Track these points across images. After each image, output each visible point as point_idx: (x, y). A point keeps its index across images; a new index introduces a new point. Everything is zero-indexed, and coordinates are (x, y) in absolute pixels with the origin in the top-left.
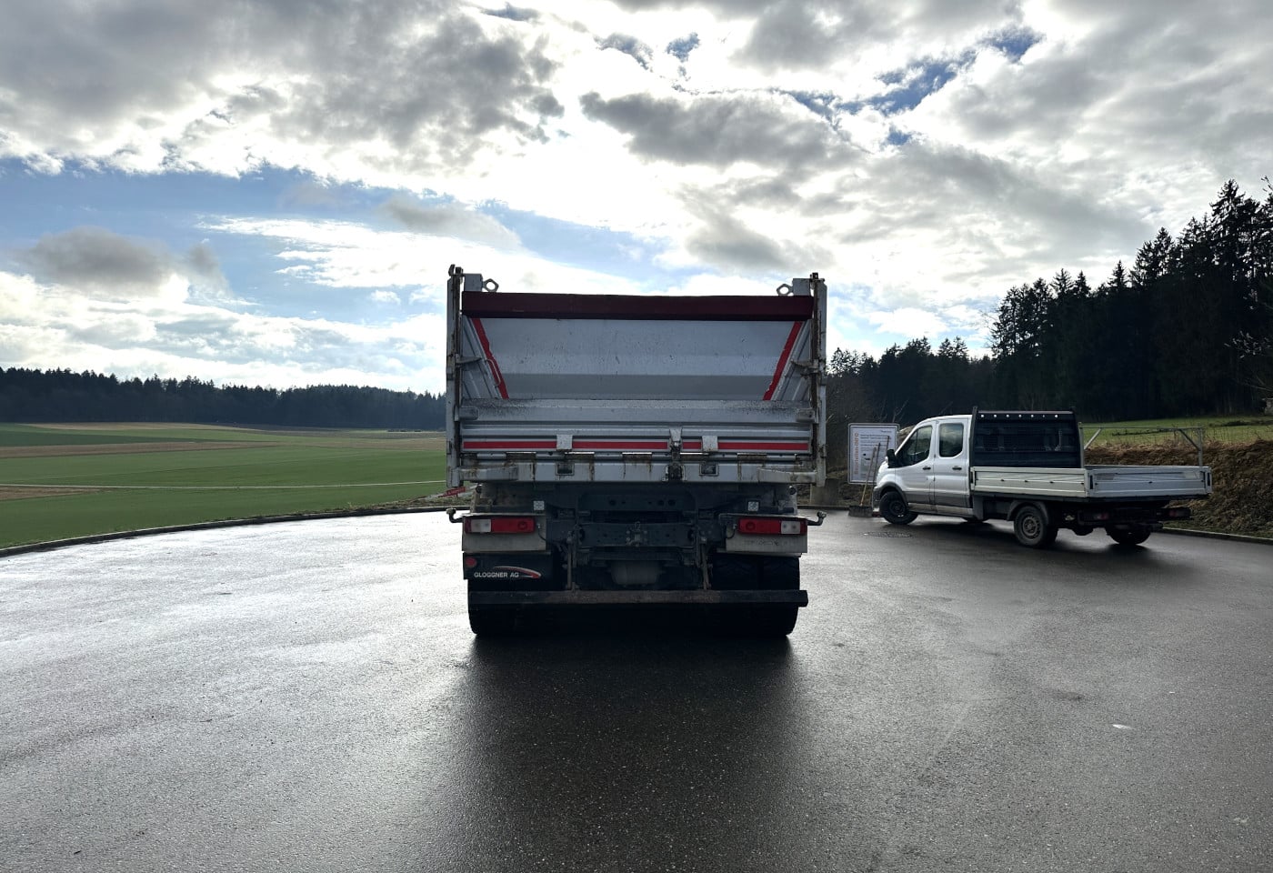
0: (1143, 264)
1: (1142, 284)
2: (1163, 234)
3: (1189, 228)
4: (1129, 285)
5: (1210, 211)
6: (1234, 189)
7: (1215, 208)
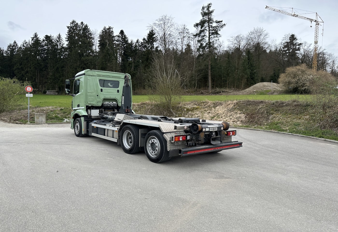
0: (9, 50)
1: (9, 55)
2: (15, 42)
3: (24, 42)
4: (5, 55)
5: (31, 39)
6: (37, 35)
7: (32, 39)
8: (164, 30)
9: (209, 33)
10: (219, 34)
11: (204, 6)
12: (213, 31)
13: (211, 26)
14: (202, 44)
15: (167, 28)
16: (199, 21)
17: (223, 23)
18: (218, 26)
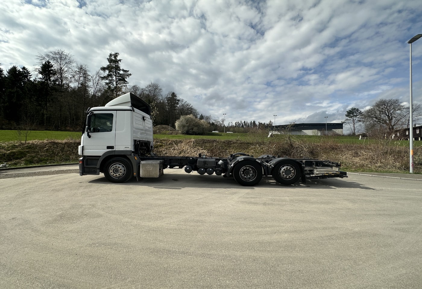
8: (60, 64)
9: (116, 79)
10: (127, 82)
11: (112, 53)
12: (120, 78)
13: (119, 73)
14: (110, 87)
15: (64, 63)
16: (106, 66)
17: (129, 73)
18: (125, 74)
